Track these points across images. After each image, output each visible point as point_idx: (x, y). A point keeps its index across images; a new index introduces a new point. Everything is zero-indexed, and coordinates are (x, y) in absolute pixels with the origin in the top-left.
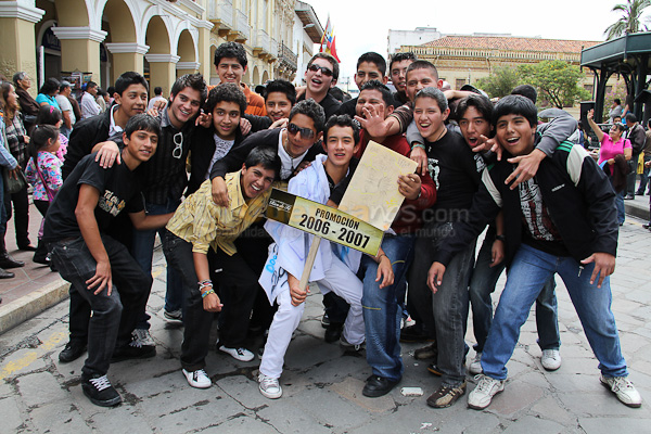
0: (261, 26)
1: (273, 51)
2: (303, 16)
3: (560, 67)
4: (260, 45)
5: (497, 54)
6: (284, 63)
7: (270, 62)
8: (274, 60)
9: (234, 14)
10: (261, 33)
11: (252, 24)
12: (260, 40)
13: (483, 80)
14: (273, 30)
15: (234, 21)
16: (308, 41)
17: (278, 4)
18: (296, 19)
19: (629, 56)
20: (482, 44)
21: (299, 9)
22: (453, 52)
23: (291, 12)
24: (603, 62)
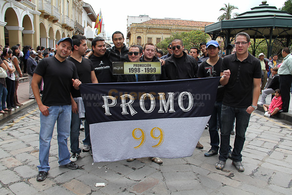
0: (66, 14)
1: (72, 25)
2: (87, 9)
3: (199, 33)
4: (65, 23)
5: (174, 27)
6: (78, 31)
7: (71, 30)
8: (72, 30)
9: (52, 8)
10: (66, 17)
11: (61, 13)
12: (65, 20)
13: (167, 38)
14: (72, 16)
15: (52, 11)
16: (90, 21)
17: (74, 3)
18: (83, 11)
19: (223, 29)
20: (168, 23)
21: (84, 6)
22: (155, 26)
23: (81, 8)
24: (214, 32)
